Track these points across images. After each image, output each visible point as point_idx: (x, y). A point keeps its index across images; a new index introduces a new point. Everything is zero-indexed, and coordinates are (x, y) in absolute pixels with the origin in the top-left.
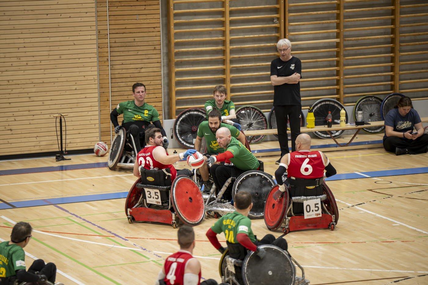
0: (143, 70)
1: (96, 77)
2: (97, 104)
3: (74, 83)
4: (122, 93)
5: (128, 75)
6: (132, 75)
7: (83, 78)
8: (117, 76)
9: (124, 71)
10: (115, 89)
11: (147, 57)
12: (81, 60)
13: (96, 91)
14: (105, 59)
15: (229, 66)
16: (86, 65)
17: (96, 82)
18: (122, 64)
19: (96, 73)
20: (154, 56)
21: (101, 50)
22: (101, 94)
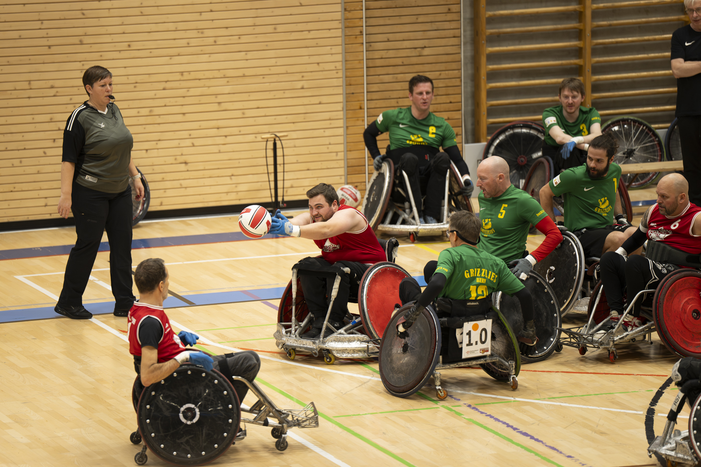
0: (426, 51)
1: (339, 65)
2: (341, 114)
3: (299, 76)
4: (387, 94)
5: (399, 61)
6: (406, 61)
7: (315, 67)
8: (378, 63)
9: (391, 54)
10: (375, 88)
11: (434, 26)
12: (313, 34)
13: (340, 90)
14: (357, 31)
15: (589, 42)
16: (321, 42)
17: (340, 74)
18: (388, 41)
19: (339, 57)
20: (447, 25)
21: (349, 15)
22: (349, 97)
